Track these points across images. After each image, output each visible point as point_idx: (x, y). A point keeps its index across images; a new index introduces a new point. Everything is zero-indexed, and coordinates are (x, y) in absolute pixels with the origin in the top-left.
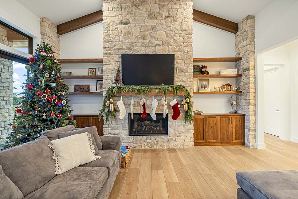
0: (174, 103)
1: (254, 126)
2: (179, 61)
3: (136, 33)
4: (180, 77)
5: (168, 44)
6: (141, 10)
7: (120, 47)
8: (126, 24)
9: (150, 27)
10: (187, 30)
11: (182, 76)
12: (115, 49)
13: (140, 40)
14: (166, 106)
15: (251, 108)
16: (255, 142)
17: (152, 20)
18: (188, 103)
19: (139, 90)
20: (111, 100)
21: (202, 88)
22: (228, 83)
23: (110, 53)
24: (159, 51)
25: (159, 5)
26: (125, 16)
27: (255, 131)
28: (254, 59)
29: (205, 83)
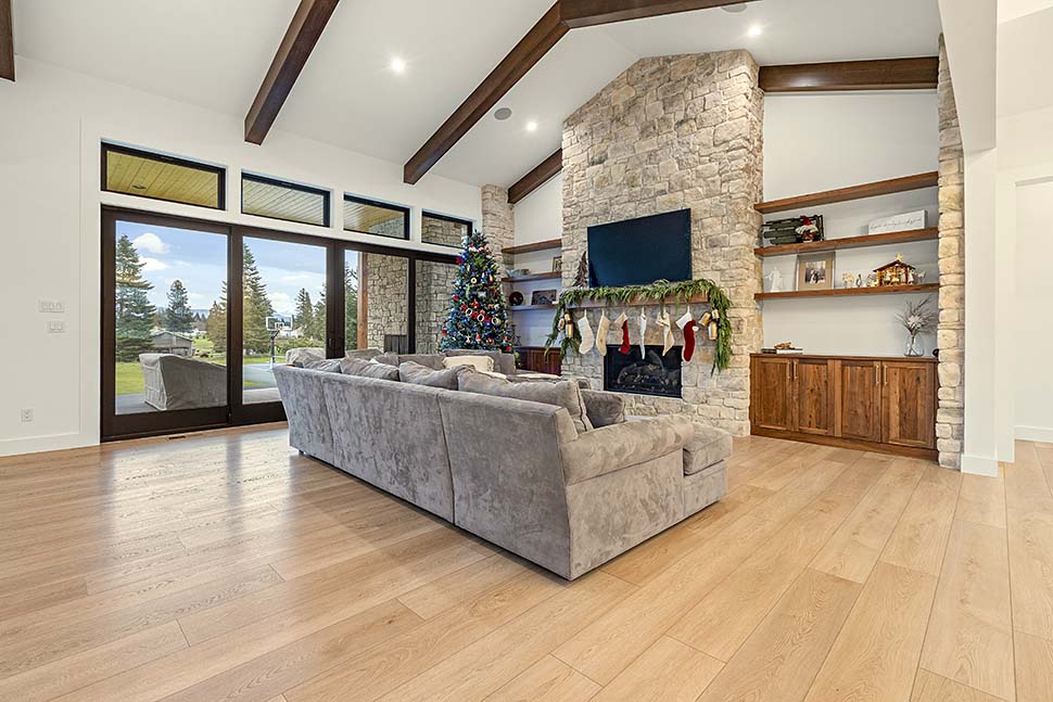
0: (683, 320)
1: (957, 398)
2: (708, 221)
3: (619, 176)
4: (711, 259)
5: (683, 185)
6: (627, 125)
7: (589, 213)
8: (601, 162)
9: (646, 157)
10: (728, 142)
11: (715, 255)
12: (581, 218)
13: (626, 190)
14: (667, 330)
15: (945, 336)
16: (962, 450)
17: (648, 141)
18: (717, 321)
19: (608, 297)
21: (807, 280)
22: (899, 258)
24: (663, 206)
25: (663, 100)
26: (599, 147)
27: (963, 415)
28: (961, 173)
29: (820, 265)
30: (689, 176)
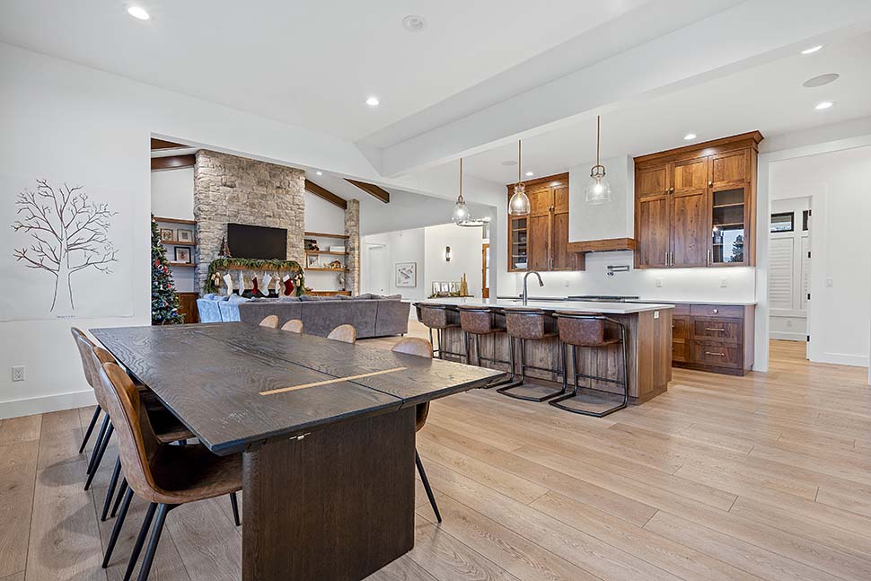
0: (286, 278)
2: (291, 236)
3: (243, 199)
4: (292, 252)
5: (280, 216)
7: (225, 214)
8: (231, 187)
9: (260, 196)
10: (299, 205)
11: (294, 251)
13: (248, 208)
14: (278, 282)
15: (356, 285)
17: (261, 188)
18: (300, 279)
19: (252, 265)
20: (218, 274)
21: (311, 263)
22: (337, 260)
23: (210, 219)
24: (270, 223)
26: (230, 178)
28: (359, 240)
29: (314, 258)
30: (283, 214)
